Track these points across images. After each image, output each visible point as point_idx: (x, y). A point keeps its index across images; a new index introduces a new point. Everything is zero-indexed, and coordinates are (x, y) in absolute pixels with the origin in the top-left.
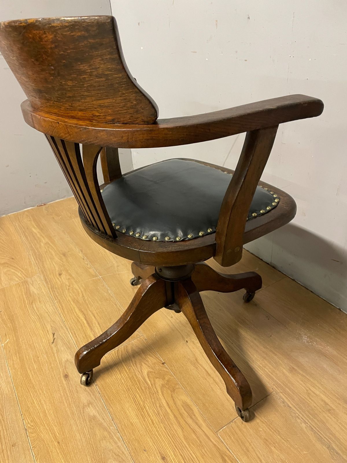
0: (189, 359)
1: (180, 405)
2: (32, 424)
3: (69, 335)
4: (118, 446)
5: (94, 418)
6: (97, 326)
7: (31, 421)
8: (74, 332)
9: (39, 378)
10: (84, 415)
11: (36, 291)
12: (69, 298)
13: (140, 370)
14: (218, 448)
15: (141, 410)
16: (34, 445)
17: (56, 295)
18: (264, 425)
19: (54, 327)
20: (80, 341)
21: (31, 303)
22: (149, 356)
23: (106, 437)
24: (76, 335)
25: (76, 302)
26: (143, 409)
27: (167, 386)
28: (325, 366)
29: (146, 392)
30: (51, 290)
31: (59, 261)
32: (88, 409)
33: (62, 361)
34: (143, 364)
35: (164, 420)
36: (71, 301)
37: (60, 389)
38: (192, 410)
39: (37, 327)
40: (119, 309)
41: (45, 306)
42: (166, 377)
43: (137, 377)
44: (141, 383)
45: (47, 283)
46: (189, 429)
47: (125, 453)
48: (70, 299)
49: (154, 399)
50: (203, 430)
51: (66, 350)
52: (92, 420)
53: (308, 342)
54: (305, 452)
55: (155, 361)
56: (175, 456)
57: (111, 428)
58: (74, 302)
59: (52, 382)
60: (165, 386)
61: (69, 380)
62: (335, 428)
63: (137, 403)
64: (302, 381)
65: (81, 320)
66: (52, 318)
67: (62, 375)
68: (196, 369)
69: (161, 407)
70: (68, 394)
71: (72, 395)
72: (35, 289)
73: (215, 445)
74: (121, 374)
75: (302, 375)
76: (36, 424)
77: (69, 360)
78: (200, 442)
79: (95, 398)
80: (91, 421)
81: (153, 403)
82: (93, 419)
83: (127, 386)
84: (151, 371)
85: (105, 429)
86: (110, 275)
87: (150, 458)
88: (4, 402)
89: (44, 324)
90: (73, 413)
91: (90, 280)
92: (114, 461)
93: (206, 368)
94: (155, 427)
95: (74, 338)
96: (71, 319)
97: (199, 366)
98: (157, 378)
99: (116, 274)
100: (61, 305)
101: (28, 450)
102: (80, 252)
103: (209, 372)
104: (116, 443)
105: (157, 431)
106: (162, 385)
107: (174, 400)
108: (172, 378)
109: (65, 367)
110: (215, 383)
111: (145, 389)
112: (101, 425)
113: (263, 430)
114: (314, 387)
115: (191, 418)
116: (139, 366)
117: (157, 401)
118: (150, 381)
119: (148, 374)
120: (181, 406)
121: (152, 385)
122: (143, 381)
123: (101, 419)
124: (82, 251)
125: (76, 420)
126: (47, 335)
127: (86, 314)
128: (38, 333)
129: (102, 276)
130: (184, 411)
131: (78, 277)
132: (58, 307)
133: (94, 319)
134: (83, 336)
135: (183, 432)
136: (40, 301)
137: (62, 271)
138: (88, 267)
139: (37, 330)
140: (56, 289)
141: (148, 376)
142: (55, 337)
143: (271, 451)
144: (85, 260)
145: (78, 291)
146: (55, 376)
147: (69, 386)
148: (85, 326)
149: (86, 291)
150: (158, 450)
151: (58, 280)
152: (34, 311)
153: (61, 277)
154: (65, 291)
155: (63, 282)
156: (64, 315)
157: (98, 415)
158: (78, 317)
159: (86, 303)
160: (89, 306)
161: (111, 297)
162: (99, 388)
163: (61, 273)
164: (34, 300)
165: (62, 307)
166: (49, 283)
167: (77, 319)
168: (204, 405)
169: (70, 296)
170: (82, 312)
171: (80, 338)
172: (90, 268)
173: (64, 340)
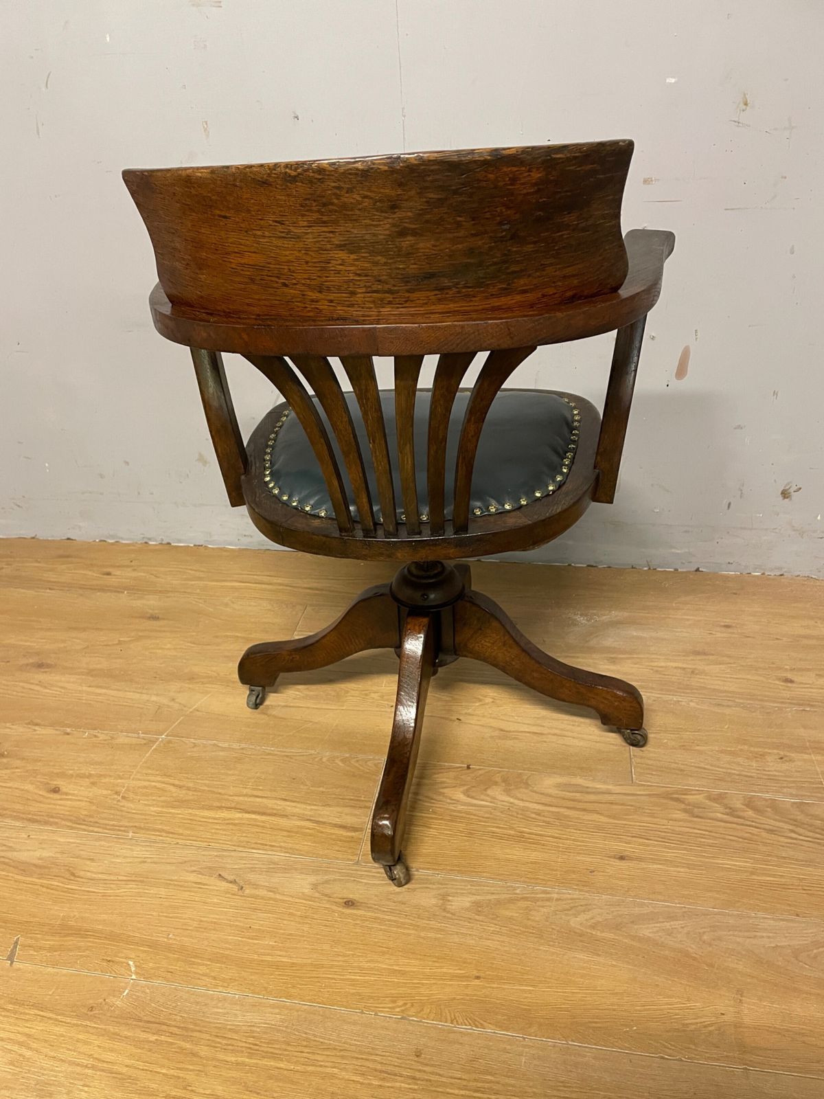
0: (492, 737)
1: (557, 792)
2: (401, 1003)
3: (256, 856)
4: (557, 900)
5: (477, 905)
6: (287, 806)
7: (394, 1002)
8: (256, 843)
9: (306, 948)
10: (458, 916)
11: (45, 854)
12: (153, 808)
13: (449, 801)
14: (654, 794)
15: (522, 839)
16: (449, 1018)
17: (113, 825)
18: (662, 734)
19: (201, 868)
20: (290, 845)
21: (72, 878)
22: (436, 776)
23: (527, 907)
24: (268, 843)
25: (182, 803)
26: (525, 836)
27: (512, 787)
28: (635, 634)
29: (498, 816)
30: (84, 827)
31: (8, 771)
32: (452, 905)
33: (307, 894)
34: (441, 790)
35: (565, 823)
36: (164, 810)
37: (367, 926)
38: (579, 785)
39: (163, 896)
40: (287, 756)
41: (117, 856)
42: (496, 779)
43: (459, 812)
44: (474, 812)
45: (46, 823)
46: (604, 806)
47: (575, 896)
48: (159, 809)
49: (518, 814)
50: (618, 792)
51: (287, 875)
52: (480, 909)
53: (588, 621)
54: (726, 727)
55: (452, 774)
56: (629, 843)
57: (518, 891)
58: (173, 807)
59: (337, 930)
60: (510, 789)
61: (365, 903)
63: (503, 837)
64: (636, 664)
65: (241, 819)
66: (173, 861)
67: (340, 909)
68: (516, 740)
69: (539, 813)
70: (393, 918)
71: (399, 914)
72: (35, 851)
73: (648, 795)
74: (430, 828)
76: (407, 997)
77: (316, 882)
78: (632, 806)
79: (442, 884)
80: (480, 911)
81: (523, 819)
82: (480, 907)
83: (461, 832)
84: (467, 790)
85: (511, 901)
86: (180, 723)
87: (607, 873)
88: (297, 1033)
89: (170, 880)
90: (439, 930)
91: (147, 755)
92: (577, 917)
94: (566, 839)
95: (273, 851)
96: (216, 833)
97: (515, 734)
98: (486, 790)
99: (191, 712)
100: (155, 830)
101: (449, 1033)
102: (36, 728)
104: (549, 900)
105: (574, 840)
106: (504, 791)
107: (542, 794)
108: (502, 773)
109: (326, 895)
110: (560, 737)
111: (491, 814)
112: (499, 903)
113: (668, 739)
114: (652, 662)
115: (589, 793)
116: (441, 798)
117: (526, 812)
118: (483, 800)
119: (468, 796)
120: (560, 792)
121: (491, 802)
122: (474, 808)
123: (490, 897)
124: (37, 725)
125: (457, 932)
126: (207, 889)
127: (233, 805)
128: (185, 902)
129: (165, 734)
130: (571, 794)
131: (112, 767)
132: (153, 837)
133: (264, 800)
134: (284, 836)
135: (601, 814)
136: (90, 859)
137: (51, 782)
138: (105, 740)
139: (171, 898)
140: (91, 816)
141: (472, 797)
142: (231, 878)
143: (700, 752)
144: (75, 732)
145: (155, 787)
146: (328, 921)
147: (377, 909)
148: (263, 822)
149: (173, 775)
150: (605, 856)
151: (69, 802)
152: (105, 882)
153: (67, 794)
154: (121, 806)
155: (87, 797)
156: (191, 838)
157: (478, 897)
158: (225, 820)
159: (205, 790)
160: (220, 791)
161: (241, 751)
162: (428, 869)
163: (53, 787)
164: (71, 869)
165: (161, 832)
166: (57, 820)
167: (227, 824)
168: (582, 768)
169: (149, 805)
170: (220, 808)
171: (285, 842)
172: (112, 738)
173: (256, 868)
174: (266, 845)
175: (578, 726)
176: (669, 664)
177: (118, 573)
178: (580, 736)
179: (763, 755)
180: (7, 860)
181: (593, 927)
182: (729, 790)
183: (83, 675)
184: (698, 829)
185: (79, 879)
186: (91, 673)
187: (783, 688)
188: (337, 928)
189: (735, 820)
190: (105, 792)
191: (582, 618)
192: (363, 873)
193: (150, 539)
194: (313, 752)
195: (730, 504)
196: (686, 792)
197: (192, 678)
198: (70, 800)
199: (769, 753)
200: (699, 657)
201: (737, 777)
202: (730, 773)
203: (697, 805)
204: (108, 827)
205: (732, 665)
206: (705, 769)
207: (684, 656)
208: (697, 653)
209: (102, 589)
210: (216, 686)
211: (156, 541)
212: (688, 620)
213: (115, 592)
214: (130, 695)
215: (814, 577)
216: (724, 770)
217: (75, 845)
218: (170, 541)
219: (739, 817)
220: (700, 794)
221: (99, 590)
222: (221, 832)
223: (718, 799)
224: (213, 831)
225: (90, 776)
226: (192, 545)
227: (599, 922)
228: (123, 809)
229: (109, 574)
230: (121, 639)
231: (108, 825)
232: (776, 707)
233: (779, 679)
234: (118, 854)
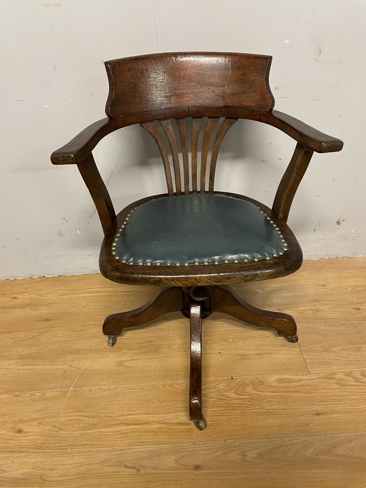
0: (238, 360)
1: (277, 384)
3: (140, 449)
4: (296, 443)
5: (260, 454)
6: (149, 417)
10: (253, 463)
11: (25, 471)
12: (77, 432)
13: (229, 399)
14: (321, 377)
15: (270, 413)
17: (58, 447)
18: (314, 345)
19: (114, 463)
21: (44, 483)
22: (218, 386)
23: (284, 450)
24: (145, 441)
25: (93, 426)
26: (270, 411)
28: (285, 295)
29: (254, 403)
30: (42, 451)
32: (248, 457)
33: (174, 467)
34: (223, 394)
35: (286, 401)
36: (84, 432)
37: (210, 479)
38: (286, 379)
39: (98, 484)
40: (140, 388)
41: (66, 465)
42: (247, 382)
43: (235, 404)
44: (243, 403)
45: (20, 452)
46: (301, 388)
47: (304, 440)
48: (81, 432)
49: (263, 400)
50: (305, 379)
51: (160, 458)
52: (262, 457)
53: (262, 291)
54: (340, 337)
55: (225, 384)
56: (319, 406)
57: (277, 443)
58: (88, 429)
59: (196, 484)
60: (255, 387)
61: (205, 466)
62: (329, 316)
63: (261, 414)
65: (125, 429)
66: (98, 461)
67: (193, 472)
68: (250, 360)
69: (273, 397)
70: (221, 471)
71: (224, 468)
72: (19, 470)
73: (318, 378)
74: (224, 415)
75: (286, 308)
77: (176, 459)
78: (313, 385)
79: (239, 446)
81: (267, 402)
83: (240, 415)
84: (235, 391)
85: (276, 448)
86: (78, 379)
87: (314, 423)
89: (99, 473)
90: (246, 473)
91: (66, 401)
92: (308, 451)
93: (253, 353)
94: (290, 409)
95: (149, 445)
96: (115, 441)
97: (248, 356)
98: (244, 389)
99: (83, 372)
100: (82, 445)
104: (292, 444)
105: (294, 409)
106: (253, 388)
107: (271, 386)
108: (250, 379)
109: (184, 465)
110: (269, 354)
111: (251, 402)
112: (270, 451)
114: (298, 308)
115: (292, 382)
116: (224, 398)
117: (267, 398)
118: (244, 395)
119: (237, 394)
120: (279, 384)
121: (248, 396)
122: (240, 401)
123: (265, 449)
125: (255, 472)
126: (120, 475)
127: (120, 422)
128: (110, 485)
129: (72, 387)
130: (284, 384)
131: (48, 412)
132: (82, 450)
133: (136, 416)
134: (152, 435)
135: (301, 392)
136: (50, 470)
137: (15, 427)
138: (40, 396)
139: (102, 484)
140: (44, 444)
141: (239, 395)
142: (131, 465)
143: (333, 352)
144: (22, 394)
145: (75, 419)
146: (189, 480)
147: (211, 468)
148: (139, 429)
149: (82, 410)
150: (310, 415)
151: (29, 437)
152: (64, 481)
153: (27, 432)
154: (59, 434)
155: (39, 432)
156: (103, 446)
157: (259, 450)
158: (118, 432)
159: (103, 416)
160: (111, 415)
161: (115, 390)
162: (230, 439)
163: (18, 429)
164: (42, 477)
165: (85, 445)
166: (25, 449)
167: (120, 434)
168: (284, 369)
169: (75, 431)
170: (114, 425)
171: (154, 439)
172: (43, 394)
173: (142, 457)
174: (144, 442)
175: (276, 347)
176: (305, 308)
177: (20, 297)
178: (278, 352)
179: (360, 348)
180: (3, 479)
181: (317, 454)
182: (352, 369)
183: (17, 359)
184: (346, 392)
185: (47, 483)
186: (21, 357)
187: (357, 313)
188: (196, 483)
189: (359, 384)
190: (48, 427)
191: (259, 290)
192: (199, 448)
193: (33, 276)
194: (153, 383)
195: (315, 229)
196: (334, 374)
197: (77, 352)
198: (29, 435)
199: (362, 347)
200: (316, 303)
201: (354, 362)
202: (350, 360)
203: (341, 380)
204: (56, 448)
205: (332, 305)
206: (338, 360)
207: (310, 303)
208: (315, 301)
209: (14, 307)
210: (92, 354)
211: (36, 276)
212: (306, 285)
213: (22, 308)
214: (46, 367)
215: (350, 257)
216: (346, 359)
217: (40, 462)
218: (44, 275)
219: (361, 382)
220: (340, 373)
221: (13, 308)
222: (118, 439)
223: (349, 374)
224: (114, 439)
225: (36, 419)
226: (57, 276)
227: (319, 451)
228: (61, 435)
229: (15, 298)
230: (32, 335)
231: (55, 447)
232: (357, 323)
233: (354, 309)
234: (66, 463)
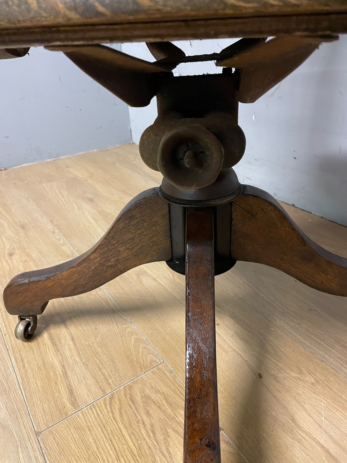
13: (164, 449)
20: (32, 375)
93: (322, 442)
95: (19, 369)
102: (50, 224)
103: (331, 451)
134: (38, 365)
137: (16, 250)
138: (60, 244)
144: (57, 233)
151: (5, 264)
153: (11, 259)
155: (13, 266)
163: (13, 253)
172: (63, 245)
183: (97, 211)
186: (101, 212)
198: (8, 263)
225: (30, 257)
